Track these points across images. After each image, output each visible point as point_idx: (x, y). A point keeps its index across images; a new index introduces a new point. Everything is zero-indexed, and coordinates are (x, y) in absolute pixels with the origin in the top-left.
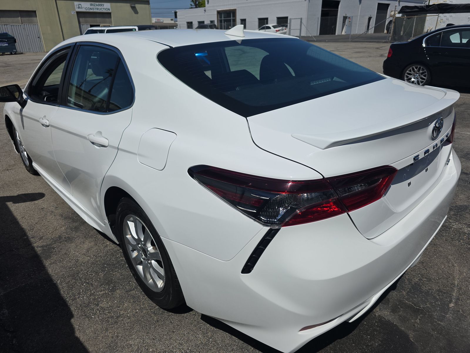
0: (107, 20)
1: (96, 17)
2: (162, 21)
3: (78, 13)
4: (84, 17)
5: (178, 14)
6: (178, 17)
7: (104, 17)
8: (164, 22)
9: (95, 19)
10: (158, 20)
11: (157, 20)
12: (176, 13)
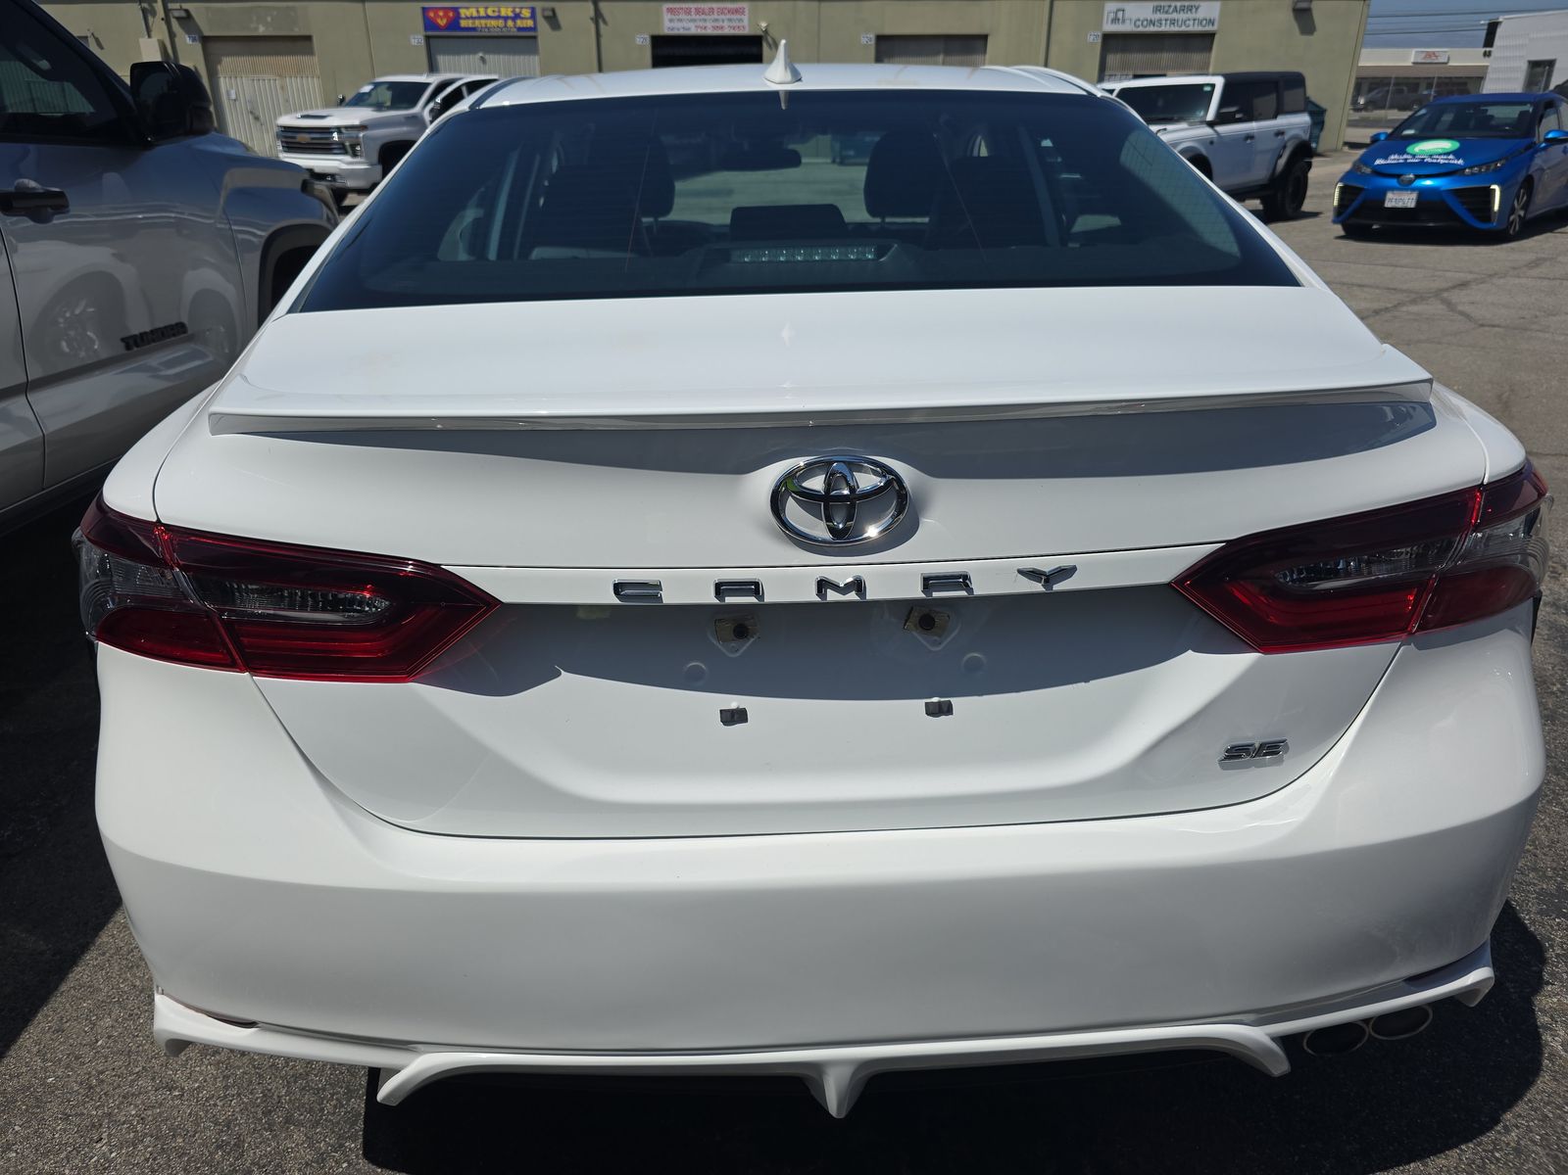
0: (1196, 57)
1: (1161, 50)
2: (1446, 61)
3: (1108, 38)
4: (1124, 50)
5: (1500, 31)
6: (1497, 42)
7: (1186, 49)
8: (1452, 63)
9: (1157, 56)
10: (1429, 55)
11: (1423, 55)
12: (1492, 28)
